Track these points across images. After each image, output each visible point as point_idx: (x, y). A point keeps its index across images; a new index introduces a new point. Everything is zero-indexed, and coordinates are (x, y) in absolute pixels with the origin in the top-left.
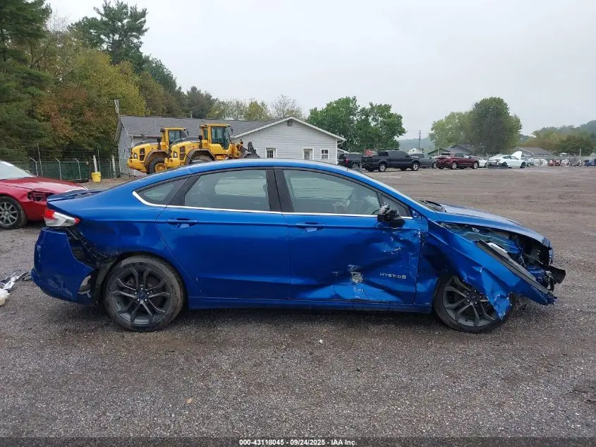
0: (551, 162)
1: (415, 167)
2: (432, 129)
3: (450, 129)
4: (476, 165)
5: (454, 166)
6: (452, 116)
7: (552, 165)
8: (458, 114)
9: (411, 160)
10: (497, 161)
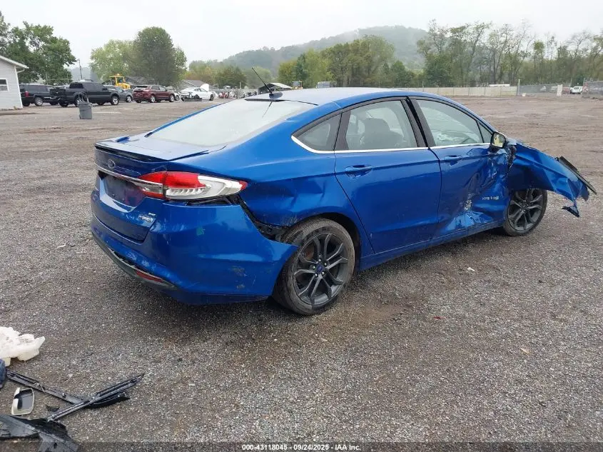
0: (221, 94)
1: (115, 100)
2: (92, 58)
3: (111, 59)
4: (172, 98)
5: (153, 99)
6: (111, 45)
7: (222, 98)
8: (118, 43)
9: (109, 93)
10: (190, 93)
